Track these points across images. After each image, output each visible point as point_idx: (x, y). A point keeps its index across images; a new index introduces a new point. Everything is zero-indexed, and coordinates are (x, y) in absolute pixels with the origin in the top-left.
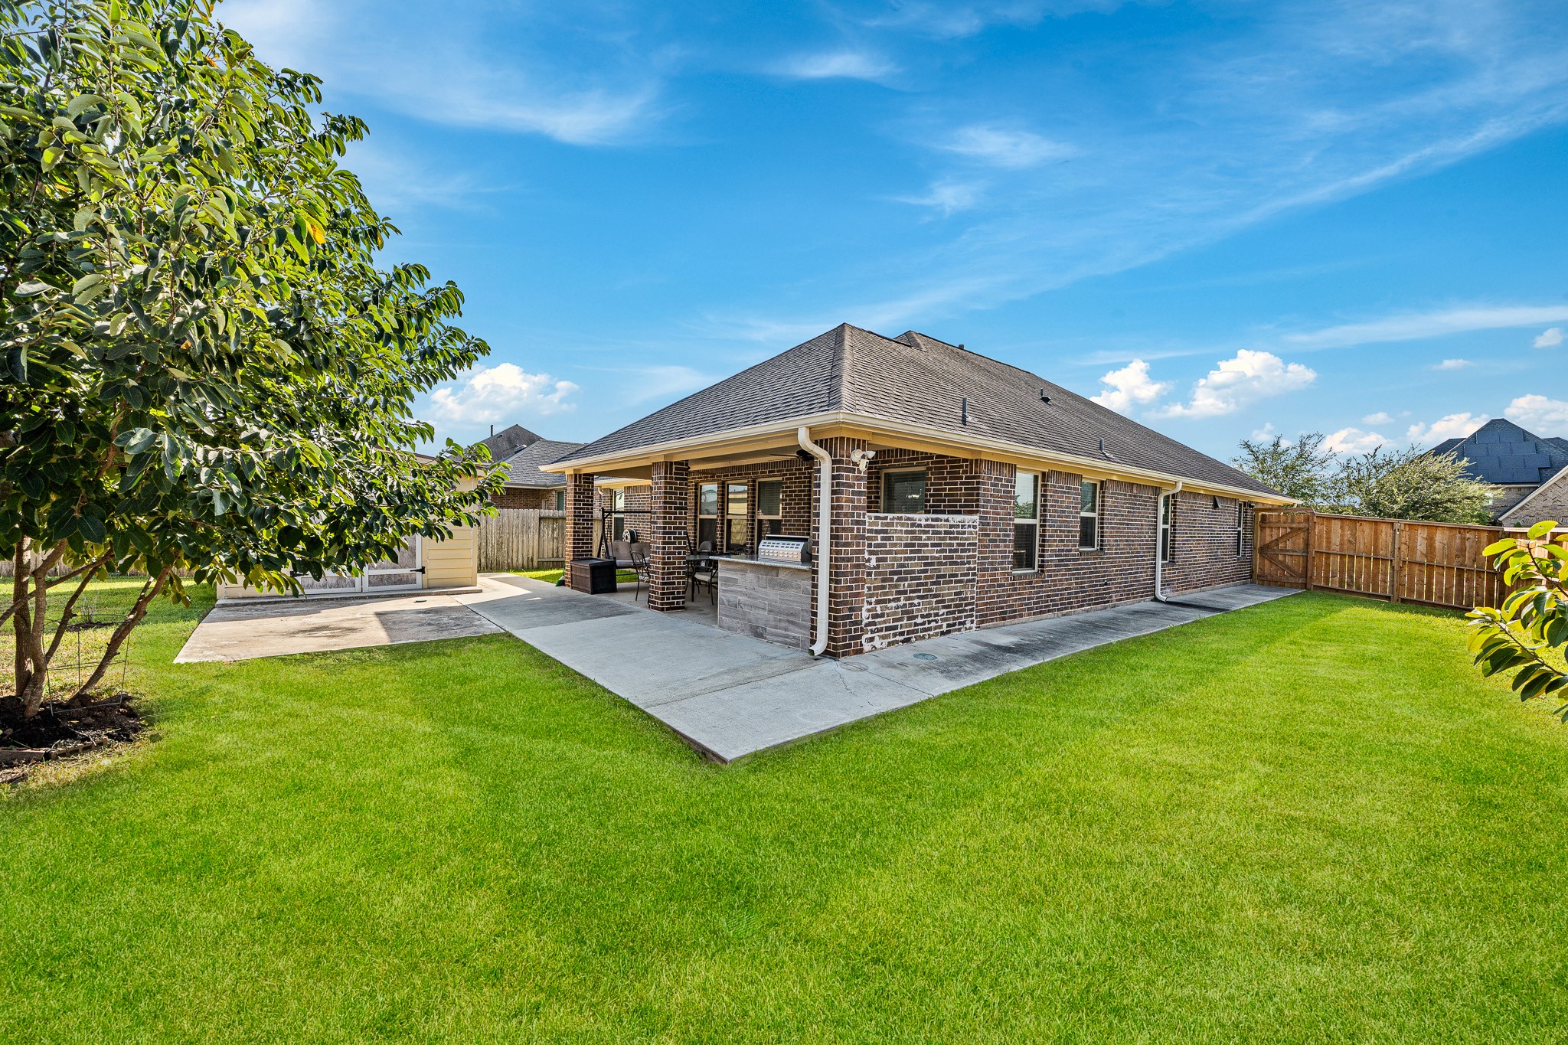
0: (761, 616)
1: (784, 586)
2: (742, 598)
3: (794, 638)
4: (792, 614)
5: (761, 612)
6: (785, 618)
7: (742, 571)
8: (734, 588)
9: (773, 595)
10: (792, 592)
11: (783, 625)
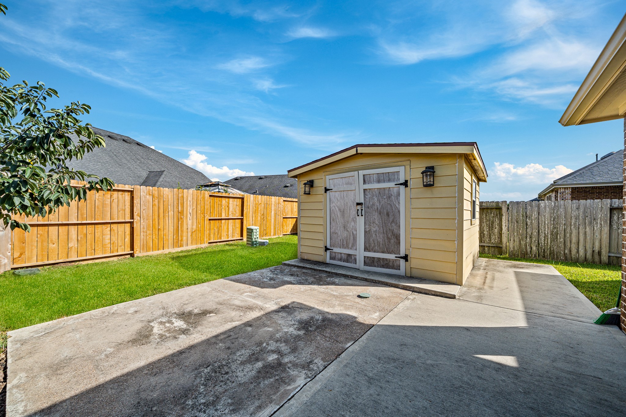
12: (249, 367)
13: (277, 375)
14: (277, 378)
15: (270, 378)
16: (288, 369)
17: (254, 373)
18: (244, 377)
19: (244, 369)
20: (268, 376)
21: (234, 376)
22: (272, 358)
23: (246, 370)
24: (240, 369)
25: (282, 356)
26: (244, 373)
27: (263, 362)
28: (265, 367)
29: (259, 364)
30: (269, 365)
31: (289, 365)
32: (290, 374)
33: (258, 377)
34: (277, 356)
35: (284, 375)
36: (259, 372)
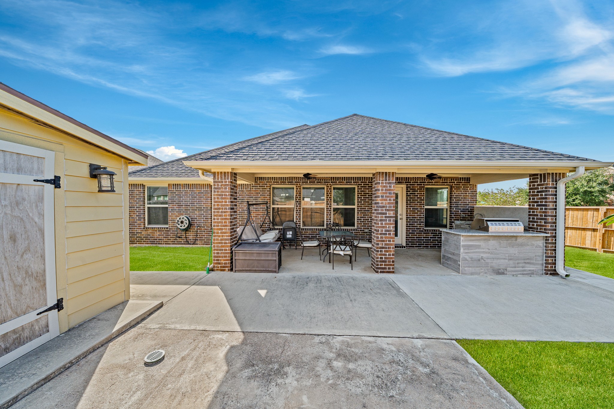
0: (502, 263)
1: (522, 245)
2: (484, 255)
3: (529, 270)
4: (528, 259)
5: (502, 261)
6: (523, 261)
7: (484, 240)
8: (477, 250)
9: (513, 251)
10: (528, 247)
11: (521, 265)
12: (359, 370)
13: (347, 350)
14: (349, 349)
15: (353, 352)
16: (338, 349)
17: (360, 362)
18: (368, 364)
19: (364, 370)
20: (353, 354)
21: (373, 370)
22: (338, 364)
23: (363, 368)
24: (367, 372)
25: (331, 360)
26: (366, 367)
27: (347, 366)
28: (349, 361)
29: (351, 366)
30: (346, 360)
31: (334, 350)
32: (340, 346)
33: (359, 357)
34: (334, 362)
35: (344, 347)
36: (356, 360)
